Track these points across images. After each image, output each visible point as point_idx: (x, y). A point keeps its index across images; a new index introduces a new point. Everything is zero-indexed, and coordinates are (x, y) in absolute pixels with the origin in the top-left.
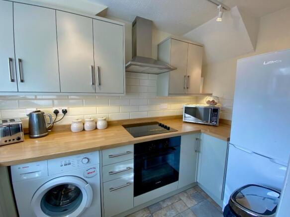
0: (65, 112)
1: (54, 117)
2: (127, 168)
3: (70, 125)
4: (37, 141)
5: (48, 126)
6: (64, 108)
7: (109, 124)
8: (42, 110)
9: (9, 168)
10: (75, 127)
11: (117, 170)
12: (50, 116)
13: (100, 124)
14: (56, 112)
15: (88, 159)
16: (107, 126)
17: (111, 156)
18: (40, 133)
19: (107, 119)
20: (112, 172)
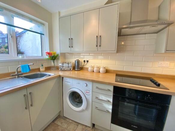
0: (88, 61)
1: (83, 63)
2: (107, 100)
3: (88, 68)
4: (76, 72)
5: (80, 67)
6: (87, 60)
7: (107, 71)
8: (79, 60)
9: (63, 78)
10: (90, 69)
11: (100, 98)
12: (81, 63)
13: (102, 70)
14: (84, 61)
15: (87, 85)
16: (105, 72)
17: (97, 88)
18: (78, 69)
19: (106, 68)
20: (97, 98)
